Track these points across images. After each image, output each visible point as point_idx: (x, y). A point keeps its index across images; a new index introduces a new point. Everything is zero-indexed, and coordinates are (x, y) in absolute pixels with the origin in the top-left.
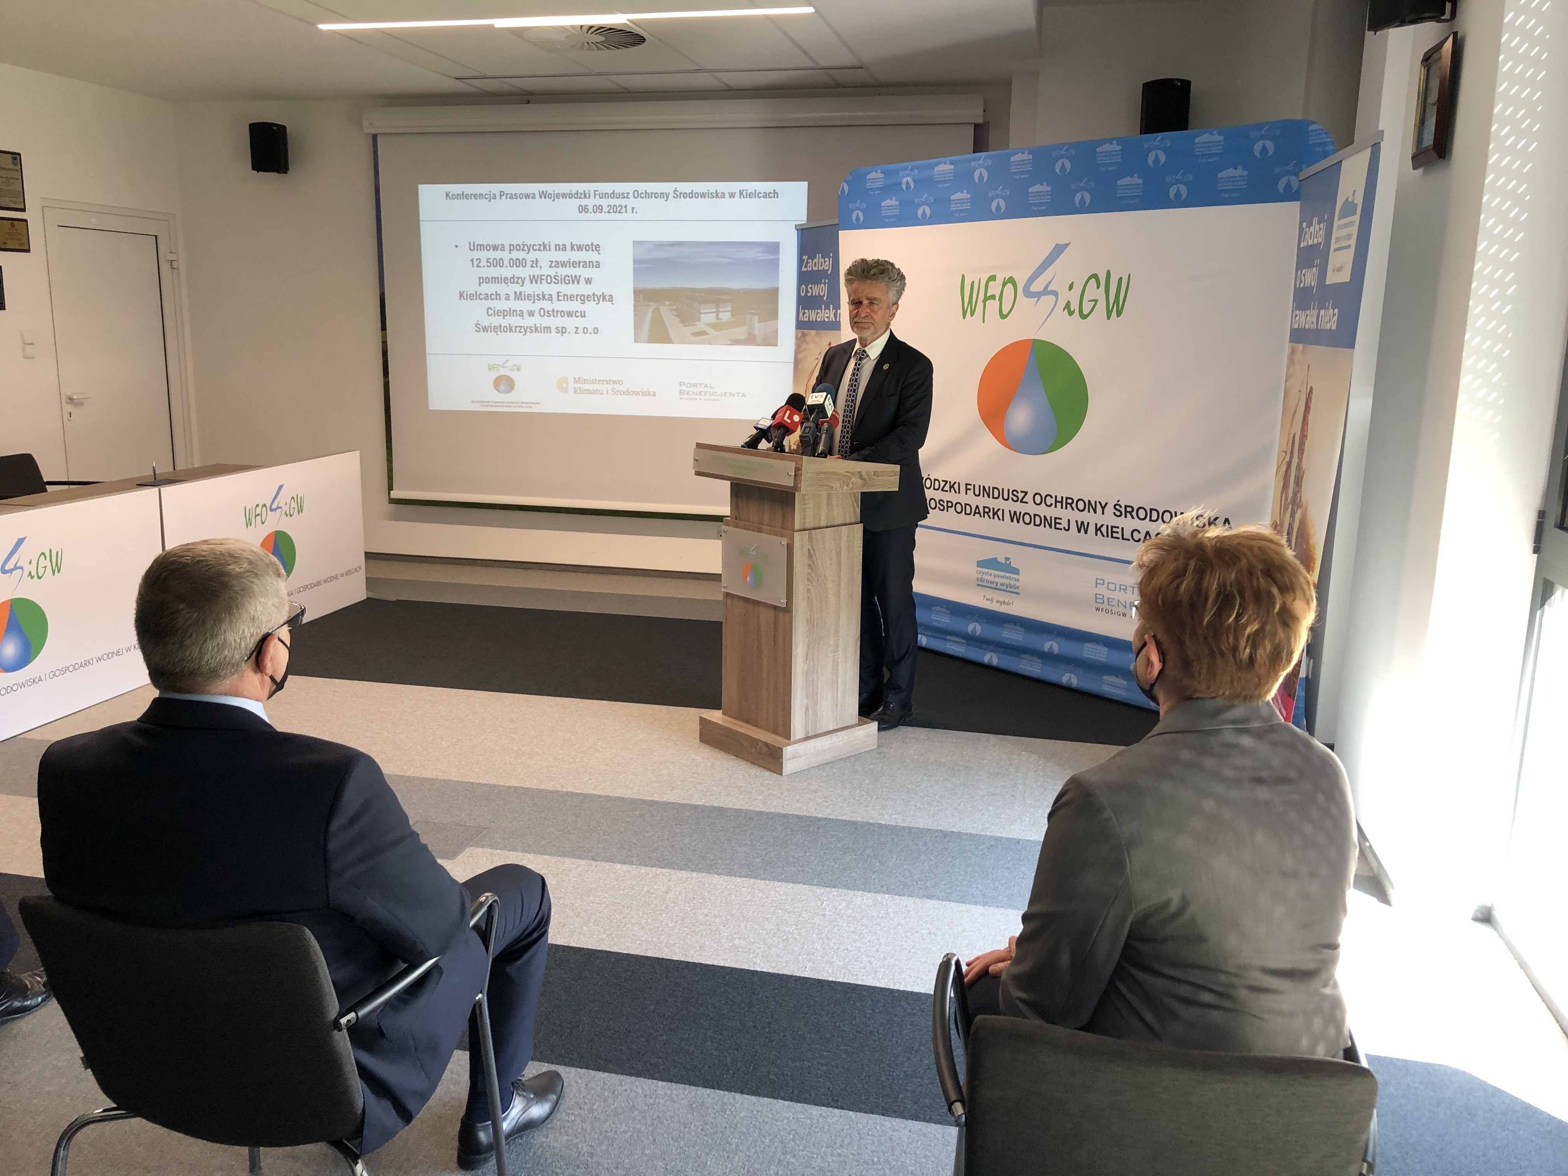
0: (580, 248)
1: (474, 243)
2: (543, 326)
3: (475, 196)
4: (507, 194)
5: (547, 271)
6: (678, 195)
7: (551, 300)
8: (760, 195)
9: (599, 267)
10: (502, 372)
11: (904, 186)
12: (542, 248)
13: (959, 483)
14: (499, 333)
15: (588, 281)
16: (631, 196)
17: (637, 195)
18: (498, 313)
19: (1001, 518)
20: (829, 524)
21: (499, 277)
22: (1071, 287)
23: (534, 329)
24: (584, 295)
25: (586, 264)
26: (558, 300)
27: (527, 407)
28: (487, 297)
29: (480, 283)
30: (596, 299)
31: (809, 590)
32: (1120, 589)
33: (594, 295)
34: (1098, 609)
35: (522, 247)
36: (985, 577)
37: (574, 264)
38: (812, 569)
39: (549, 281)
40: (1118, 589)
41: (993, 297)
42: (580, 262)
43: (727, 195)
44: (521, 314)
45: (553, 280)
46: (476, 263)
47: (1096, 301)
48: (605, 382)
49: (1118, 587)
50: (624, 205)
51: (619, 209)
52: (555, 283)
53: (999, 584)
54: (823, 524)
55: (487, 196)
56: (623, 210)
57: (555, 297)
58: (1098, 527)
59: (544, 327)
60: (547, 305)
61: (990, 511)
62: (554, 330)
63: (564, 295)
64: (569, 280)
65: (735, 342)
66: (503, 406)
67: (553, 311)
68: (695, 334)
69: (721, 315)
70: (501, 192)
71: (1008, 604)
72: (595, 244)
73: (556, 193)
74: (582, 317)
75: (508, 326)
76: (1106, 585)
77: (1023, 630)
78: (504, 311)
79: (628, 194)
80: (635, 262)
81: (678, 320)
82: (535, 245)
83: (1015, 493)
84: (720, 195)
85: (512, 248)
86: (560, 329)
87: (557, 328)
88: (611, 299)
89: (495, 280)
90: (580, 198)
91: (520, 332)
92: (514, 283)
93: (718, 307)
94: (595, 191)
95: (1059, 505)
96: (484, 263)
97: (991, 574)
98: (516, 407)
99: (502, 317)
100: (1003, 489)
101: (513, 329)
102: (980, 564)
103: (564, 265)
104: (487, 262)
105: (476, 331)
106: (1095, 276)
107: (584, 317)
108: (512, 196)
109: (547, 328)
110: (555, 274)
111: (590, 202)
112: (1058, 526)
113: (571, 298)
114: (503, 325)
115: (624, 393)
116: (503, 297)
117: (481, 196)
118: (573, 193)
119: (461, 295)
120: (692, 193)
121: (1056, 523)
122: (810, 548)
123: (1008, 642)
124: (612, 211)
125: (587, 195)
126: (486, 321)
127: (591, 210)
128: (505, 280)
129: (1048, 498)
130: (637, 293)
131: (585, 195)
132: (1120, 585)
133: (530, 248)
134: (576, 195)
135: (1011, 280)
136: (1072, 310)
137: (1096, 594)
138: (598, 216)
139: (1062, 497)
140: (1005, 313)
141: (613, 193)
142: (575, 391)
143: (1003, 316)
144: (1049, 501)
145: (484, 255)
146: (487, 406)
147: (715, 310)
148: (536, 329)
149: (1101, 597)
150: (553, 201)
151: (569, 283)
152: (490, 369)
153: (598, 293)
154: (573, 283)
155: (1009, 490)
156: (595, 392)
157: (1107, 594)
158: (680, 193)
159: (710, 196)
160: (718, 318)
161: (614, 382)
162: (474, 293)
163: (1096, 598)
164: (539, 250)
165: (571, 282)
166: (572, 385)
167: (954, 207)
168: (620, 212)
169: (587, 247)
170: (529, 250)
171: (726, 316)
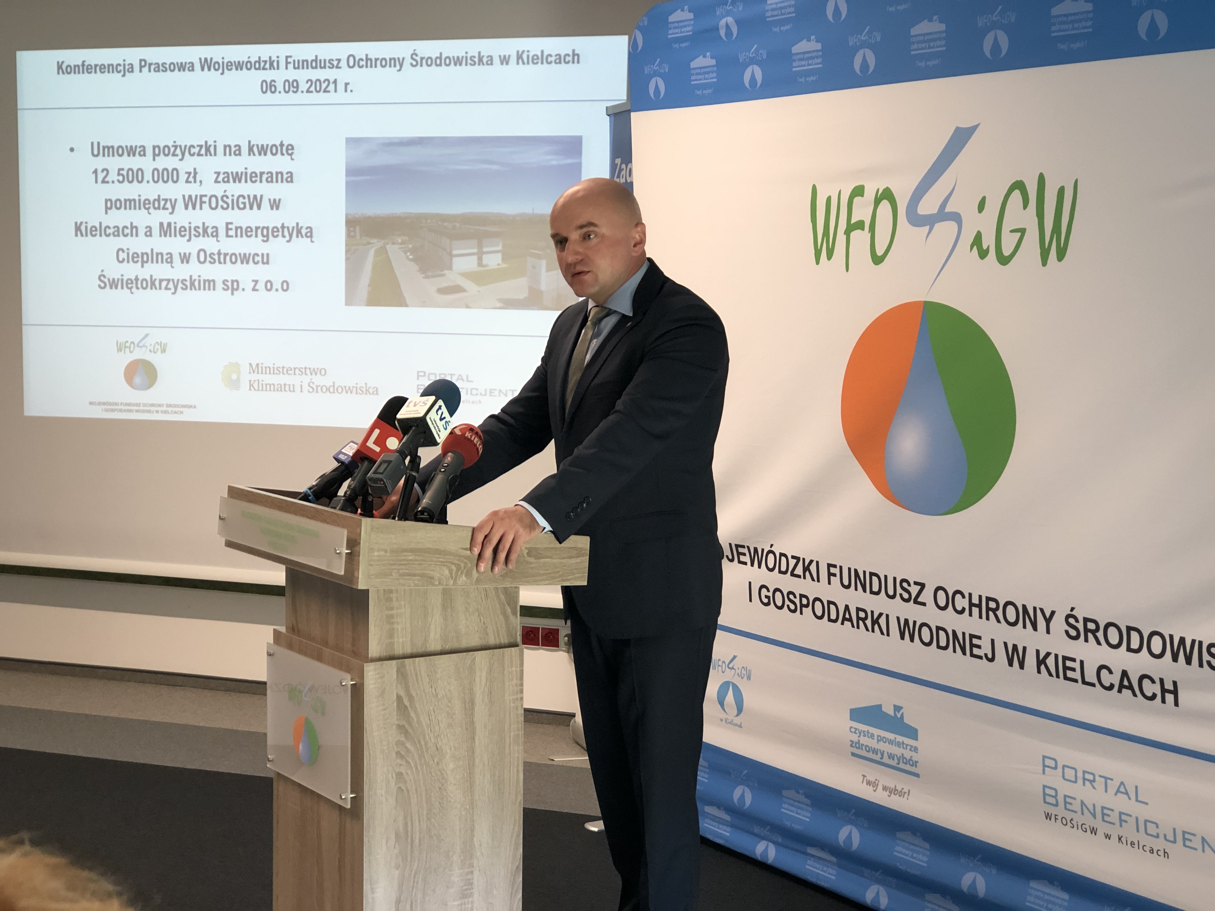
0: (263, 150)
1: (99, 143)
2: (202, 279)
3: (103, 68)
4: (150, 65)
5: (210, 188)
6: (418, 61)
7: (217, 236)
8: (550, 59)
9: (292, 181)
10: (139, 354)
11: (722, 33)
12: (203, 151)
13: (817, 562)
14: (134, 290)
15: (275, 205)
16: (343, 64)
17: (354, 62)
18: (134, 258)
19: (885, 631)
20: (448, 647)
21: (137, 198)
22: (981, 206)
23: (188, 283)
24: (267, 228)
25: (273, 177)
26: (228, 236)
27: (175, 412)
28: (118, 232)
29: (107, 209)
30: (286, 233)
31: (399, 775)
32: (1084, 779)
33: (283, 227)
34: (1048, 816)
35: (172, 149)
36: (864, 740)
37: (254, 177)
38: (406, 733)
39: (214, 205)
40: (1080, 781)
41: (860, 225)
42: (262, 174)
43: (496, 61)
44: (170, 259)
45: (221, 203)
46: (101, 176)
47: (1023, 231)
48: (297, 371)
49: (1080, 775)
50: (332, 80)
51: (324, 86)
52: (222, 207)
53: (885, 754)
54: (434, 645)
55: (119, 68)
56: (331, 87)
57: (222, 232)
58: (1041, 657)
59: (205, 281)
60: (210, 245)
61: (866, 618)
62: (219, 285)
63: (237, 228)
64: (244, 203)
65: (509, 304)
66: (137, 411)
67: (219, 253)
68: (443, 291)
69: (486, 259)
70: (141, 61)
71: (901, 794)
72: (286, 143)
73: (226, 61)
74: (263, 263)
75: (149, 279)
76: (1060, 769)
77: (927, 846)
78: (143, 254)
79: (339, 60)
80: (351, 172)
81: (414, 267)
82: (193, 146)
83: (905, 585)
84: (485, 60)
85: (157, 152)
86: (229, 284)
87: (225, 282)
88: (310, 234)
89: (130, 204)
90: (264, 69)
91: (167, 288)
92: (159, 208)
93: (480, 246)
94: (287, 57)
95: (975, 610)
96: (113, 176)
97: (872, 736)
98: (157, 412)
99: (140, 264)
100: (886, 577)
101: (157, 283)
102: (857, 714)
103: (237, 178)
104: (119, 174)
105: (100, 286)
106: (1019, 186)
107: (268, 263)
108: (160, 68)
109: (209, 281)
110: (223, 194)
111: (280, 76)
112: (976, 651)
113: (247, 232)
114: (140, 278)
115: (328, 389)
116: (142, 231)
117: (110, 68)
118: (253, 60)
119: (78, 228)
120: (440, 58)
121: (972, 646)
122: (402, 693)
123: (903, 868)
124: (313, 89)
125: (275, 64)
126: (115, 271)
127: (280, 87)
128: (146, 205)
129: (958, 596)
130: (351, 223)
131: (272, 64)
132: (1084, 772)
133: (185, 151)
134: (259, 65)
135: (887, 195)
136: (985, 247)
137: (1045, 787)
138: (292, 97)
139: (980, 597)
140: (880, 252)
141: (316, 61)
142: (251, 385)
143: (877, 260)
144: (961, 603)
145: (114, 163)
146: (113, 410)
147: (475, 251)
148: (192, 284)
149: (1053, 793)
150: (222, 74)
151: (244, 208)
152: (119, 350)
153: (291, 224)
154: (251, 208)
155: (895, 579)
156: (282, 388)
157: (1065, 789)
158: (422, 59)
159: (469, 61)
160: (480, 263)
161: (314, 372)
162: (98, 226)
163: (1045, 794)
164: (199, 155)
165: (248, 206)
166: (246, 377)
167: (797, 67)
168: (325, 91)
169: (274, 149)
170: (183, 154)
171: (494, 261)
